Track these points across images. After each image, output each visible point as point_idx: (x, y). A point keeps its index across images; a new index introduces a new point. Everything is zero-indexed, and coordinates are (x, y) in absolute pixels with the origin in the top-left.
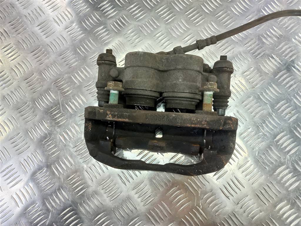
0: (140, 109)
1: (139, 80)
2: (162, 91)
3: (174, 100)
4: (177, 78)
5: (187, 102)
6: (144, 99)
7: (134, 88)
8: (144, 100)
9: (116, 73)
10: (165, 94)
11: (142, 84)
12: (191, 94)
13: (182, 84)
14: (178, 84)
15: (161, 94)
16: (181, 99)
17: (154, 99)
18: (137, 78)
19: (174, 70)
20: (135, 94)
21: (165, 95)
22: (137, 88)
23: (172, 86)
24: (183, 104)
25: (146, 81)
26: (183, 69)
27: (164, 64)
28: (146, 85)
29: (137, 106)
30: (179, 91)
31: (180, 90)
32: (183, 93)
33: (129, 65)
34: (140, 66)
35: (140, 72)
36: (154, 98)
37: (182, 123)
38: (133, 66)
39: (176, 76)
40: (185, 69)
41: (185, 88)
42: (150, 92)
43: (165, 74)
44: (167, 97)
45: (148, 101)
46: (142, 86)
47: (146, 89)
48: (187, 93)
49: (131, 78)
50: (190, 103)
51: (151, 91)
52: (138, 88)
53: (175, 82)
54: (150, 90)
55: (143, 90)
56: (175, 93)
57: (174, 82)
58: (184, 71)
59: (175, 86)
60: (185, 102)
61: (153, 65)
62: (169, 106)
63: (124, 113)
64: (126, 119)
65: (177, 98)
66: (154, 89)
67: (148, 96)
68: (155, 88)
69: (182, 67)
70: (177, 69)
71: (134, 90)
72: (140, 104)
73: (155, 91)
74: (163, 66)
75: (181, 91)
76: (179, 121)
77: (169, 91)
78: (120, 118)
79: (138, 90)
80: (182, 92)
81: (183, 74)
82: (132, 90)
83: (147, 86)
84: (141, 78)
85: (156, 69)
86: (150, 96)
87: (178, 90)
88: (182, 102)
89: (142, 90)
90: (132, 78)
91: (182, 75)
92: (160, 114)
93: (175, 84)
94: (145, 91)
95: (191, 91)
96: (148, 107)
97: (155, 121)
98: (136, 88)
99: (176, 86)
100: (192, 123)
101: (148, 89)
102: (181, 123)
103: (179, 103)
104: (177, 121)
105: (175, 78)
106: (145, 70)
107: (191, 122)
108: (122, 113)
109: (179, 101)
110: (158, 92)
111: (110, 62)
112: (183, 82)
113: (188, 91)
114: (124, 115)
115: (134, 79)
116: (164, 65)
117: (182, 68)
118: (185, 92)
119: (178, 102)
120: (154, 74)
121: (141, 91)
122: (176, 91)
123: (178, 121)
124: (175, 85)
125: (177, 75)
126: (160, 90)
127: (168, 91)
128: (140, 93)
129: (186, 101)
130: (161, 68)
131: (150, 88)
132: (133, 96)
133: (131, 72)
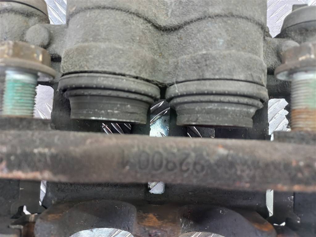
0: (114, 131)
1: (103, 45)
2: (168, 82)
3: (202, 102)
4: (211, 42)
5: (238, 108)
6: (119, 103)
7: (86, 69)
8: (118, 105)
9: (43, 36)
10: (175, 87)
11: (111, 57)
12: (249, 84)
13: (224, 57)
14: (214, 58)
15: (163, 89)
16: (222, 98)
17: (146, 102)
18: (95, 40)
19: (199, 19)
20: (90, 85)
21: (175, 90)
22: (96, 69)
23: (198, 63)
24: (226, 113)
25: (123, 50)
26: (226, 16)
27: (170, 10)
28: (122, 60)
29: (105, 122)
30: (217, 77)
31: (222, 73)
32: (230, 82)
33: (74, 9)
34: (104, 8)
35: (104, 25)
36: (145, 98)
37: (258, 179)
38: (85, 9)
39: (205, 37)
40: (233, 16)
41: (234, 68)
42: (134, 81)
43: (174, 37)
44: (182, 96)
45: (129, 106)
46: (111, 63)
47: (123, 72)
48: (241, 83)
49: (78, 42)
50: (245, 109)
51: (137, 78)
53: (204, 52)
54: (135, 75)
55: (114, 74)
56: (207, 82)
57: (200, 53)
58: (229, 21)
59: (204, 63)
60: (233, 108)
61: (141, 8)
62: (186, 119)
63: (36, 147)
64: (41, 171)
65: (212, 98)
66: (146, 73)
67: (129, 91)
68: (148, 70)
69: (223, 9)
70: (210, 17)
71: (86, 74)
72: (107, 115)
73: (147, 81)
74: (167, 15)
75: (222, 77)
76: (243, 171)
77: (188, 79)
78: (19, 167)
79: (98, 75)
80: (228, 77)
81: (227, 30)
82: (80, 74)
83: (125, 64)
84: (108, 39)
85: (149, 22)
86: (135, 93)
87: (215, 74)
88: (226, 108)
89: (110, 73)
90: (83, 42)
91: (224, 34)
92: (171, 146)
93: (205, 57)
94: (120, 77)
95: (251, 75)
96: (130, 123)
97: (154, 172)
98: (91, 69)
99: (208, 62)
100: (294, 180)
101: (127, 73)
102: (253, 179)
103: (217, 109)
104: (235, 173)
105: (203, 42)
106: (118, 17)
107: (289, 174)
108: (28, 150)
109: (216, 104)
110: (157, 85)
111: (24, 6)
112: (228, 52)
113: (242, 77)
114: (35, 154)
115: (86, 44)
116: (169, 14)
117: (223, 13)
118: (235, 78)
119: (215, 108)
120: (144, 33)
121: (107, 77)
122: (208, 75)
123: (239, 173)
124: (206, 61)
125: (209, 34)
126: (160, 79)
127: (184, 79)
129: (238, 103)
130: (163, 21)
131: (133, 70)
132: (86, 93)
133: (78, 27)
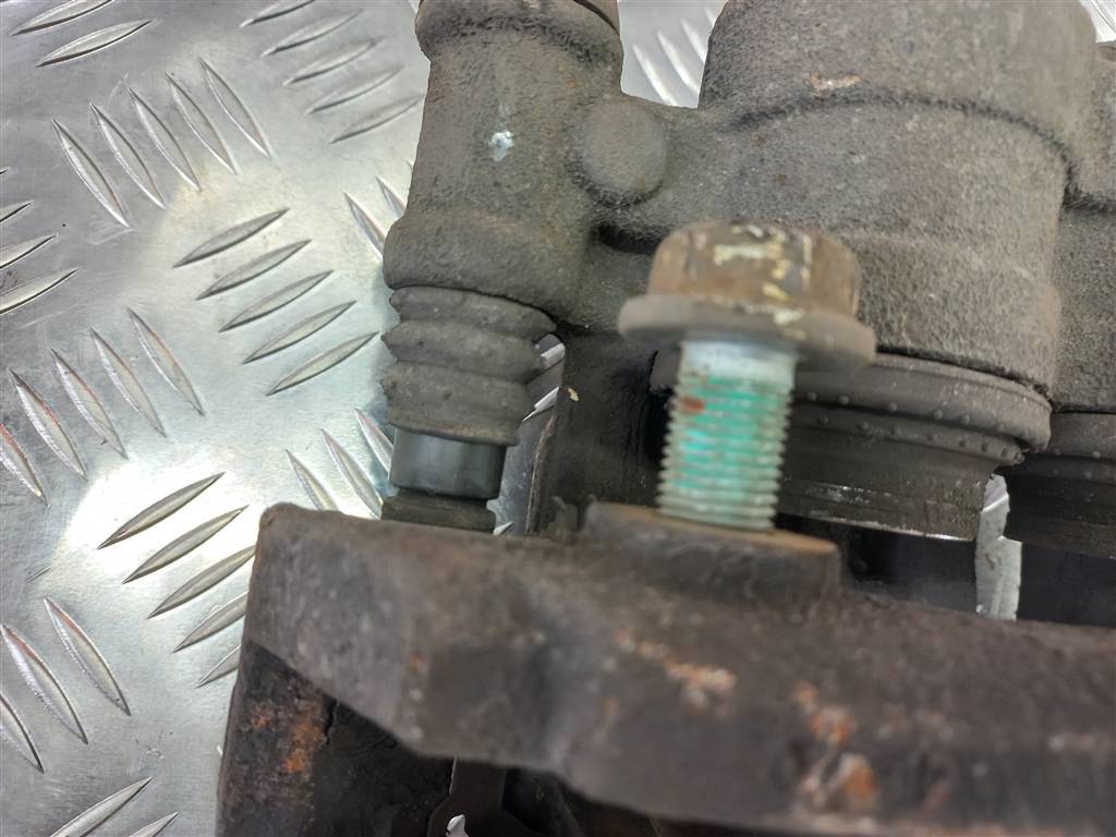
34: (989, 111)
52: (959, 353)
54: (1042, 379)
79: (954, 371)
98: (933, 347)
128: (976, 404)
